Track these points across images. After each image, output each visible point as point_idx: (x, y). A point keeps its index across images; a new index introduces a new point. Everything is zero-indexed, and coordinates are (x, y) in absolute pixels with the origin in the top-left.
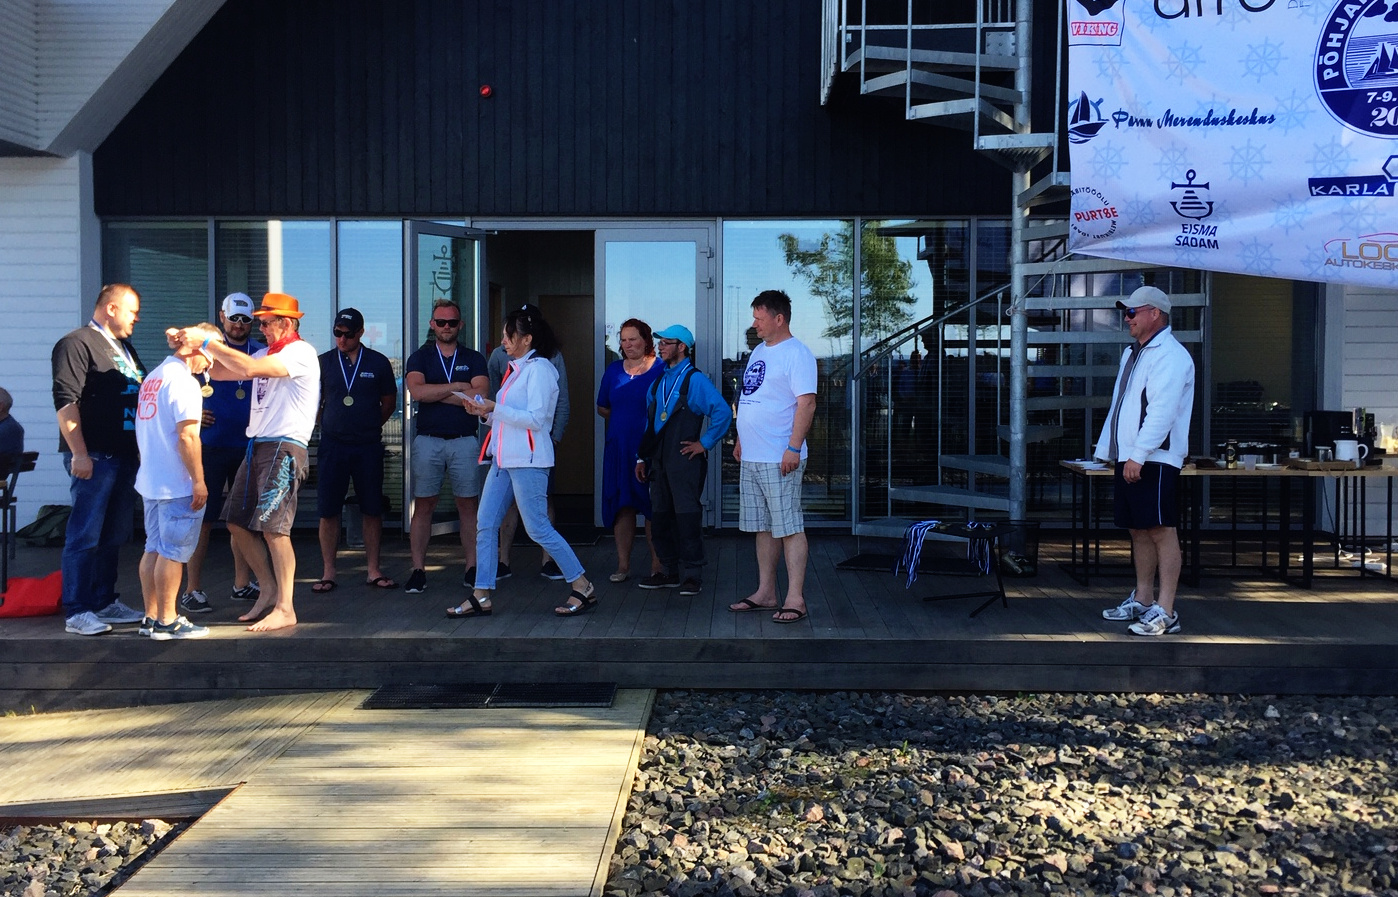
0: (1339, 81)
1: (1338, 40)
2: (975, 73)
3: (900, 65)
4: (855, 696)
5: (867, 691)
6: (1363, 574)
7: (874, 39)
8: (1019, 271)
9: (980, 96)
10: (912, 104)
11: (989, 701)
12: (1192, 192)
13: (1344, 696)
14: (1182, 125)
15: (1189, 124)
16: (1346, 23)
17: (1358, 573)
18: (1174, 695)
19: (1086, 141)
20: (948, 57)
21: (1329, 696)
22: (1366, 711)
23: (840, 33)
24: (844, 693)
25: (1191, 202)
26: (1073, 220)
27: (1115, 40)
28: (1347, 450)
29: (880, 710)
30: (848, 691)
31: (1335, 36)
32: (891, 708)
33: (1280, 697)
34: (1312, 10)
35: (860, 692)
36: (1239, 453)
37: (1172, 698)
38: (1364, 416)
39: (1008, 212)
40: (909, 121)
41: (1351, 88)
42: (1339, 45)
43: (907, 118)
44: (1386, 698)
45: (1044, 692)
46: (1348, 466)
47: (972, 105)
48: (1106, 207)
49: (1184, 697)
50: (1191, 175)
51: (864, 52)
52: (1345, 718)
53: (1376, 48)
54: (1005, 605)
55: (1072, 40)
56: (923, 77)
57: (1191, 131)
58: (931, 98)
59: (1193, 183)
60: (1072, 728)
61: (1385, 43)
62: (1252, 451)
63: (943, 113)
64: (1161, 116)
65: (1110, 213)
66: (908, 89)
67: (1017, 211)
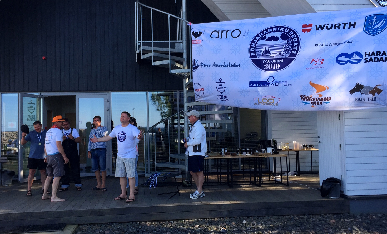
0: (255, 56)
1: (254, 45)
2: (169, 54)
3: (151, 51)
4: (134, 223)
5: (138, 222)
6: (275, 182)
7: (144, 44)
8: (186, 105)
9: (171, 59)
10: (154, 61)
11: (171, 223)
12: (221, 84)
13: (264, 216)
14: (218, 67)
15: (220, 67)
16: (256, 41)
17: (274, 182)
18: (221, 218)
19: (195, 71)
20: (164, 49)
21: (261, 216)
22: (269, 220)
23: (137, 43)
24: (131, 223)
25: (221, 87)
26: (195, 91)
27: (200, 44)
28: (269, 150)
29: (140, 227)
30: (133, 222)
31: (253, 44)
32: (144, 226)
33: (248, 217)
34: (248, 38)
35: (136, 222)
36: (242, 152)
37: (220, 219)
38: (274, 141)
39: (183, 89)
40: (153, 66)
41: (258, 58)
42: (254, 46)
43: (153, 65)
44: (275, 216)
45: (186, 219)
46: (270, 154)
47: (168, 62)
48: (201, 88)
49: (223, 219)
50: (220, 80)
51: (142, 48)
52: (263, 223)
53: (264, 47)
54: (180, 195)
55: (193, 45)
56: (157, 54)
57: (220, 68)
58: (159, 60)
59: (221, 82)
60: (191, 230)
61: (266, 46)
62: (246, 151)
63: (161, 64)
64: (213, 64)
65: (202, 89)
66: (153, 57)
67: (185, 89)
